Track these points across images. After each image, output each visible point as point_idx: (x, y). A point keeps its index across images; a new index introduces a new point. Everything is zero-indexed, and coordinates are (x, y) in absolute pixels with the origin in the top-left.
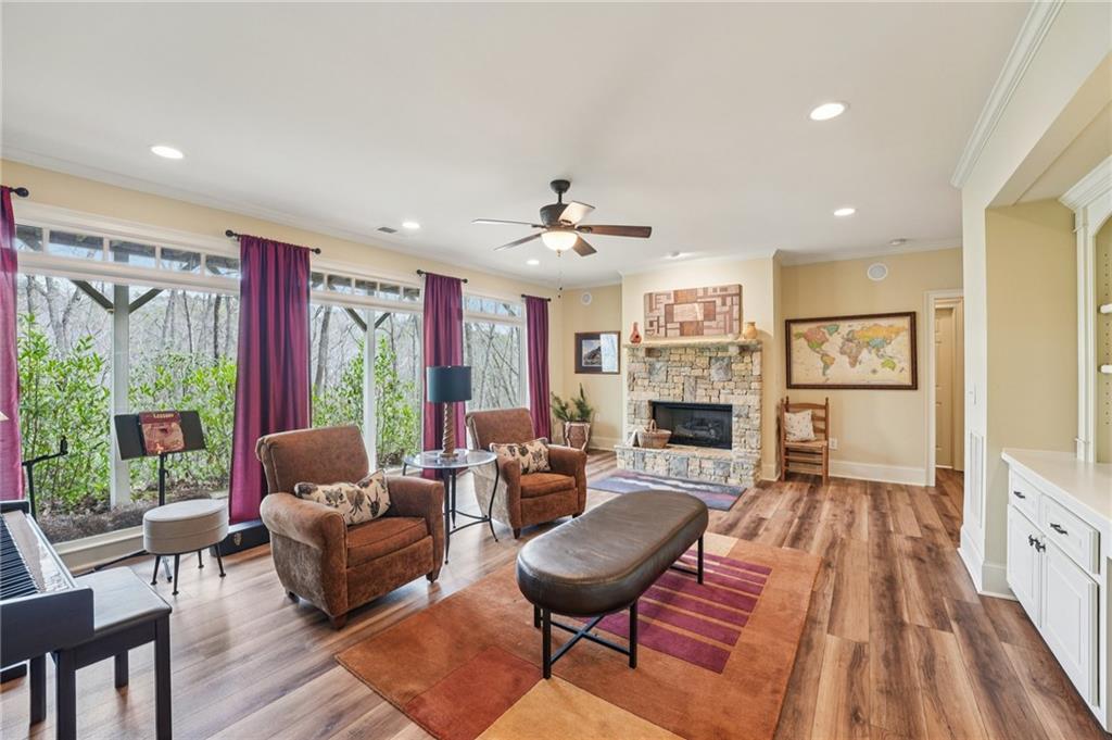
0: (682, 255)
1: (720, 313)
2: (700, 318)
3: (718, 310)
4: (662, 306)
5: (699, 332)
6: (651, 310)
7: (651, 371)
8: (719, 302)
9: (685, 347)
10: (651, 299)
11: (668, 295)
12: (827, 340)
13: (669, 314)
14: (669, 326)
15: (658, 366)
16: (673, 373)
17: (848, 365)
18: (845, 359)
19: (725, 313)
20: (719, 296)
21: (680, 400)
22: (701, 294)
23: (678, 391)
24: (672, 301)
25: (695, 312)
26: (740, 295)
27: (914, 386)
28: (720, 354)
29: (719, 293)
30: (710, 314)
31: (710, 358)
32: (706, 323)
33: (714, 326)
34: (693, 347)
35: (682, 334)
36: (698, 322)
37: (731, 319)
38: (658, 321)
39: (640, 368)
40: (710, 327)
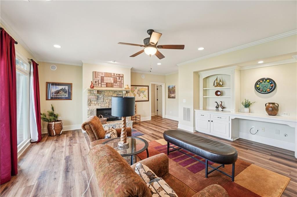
0: (115, 62)
1: (118, 81)
2: (112, 82)
3: (118, 80)
4: (100, 77)
5: (112, 86)
6: (96, 77)
7: (98, 98)
8: (118, 78)
9: (110, 91)
10: (95, 74)
11: (102, 73)
12: (135, 91)
13: (102, 79)
14: (102, 83)
15: (100, 96)
16: (106, 99)
17: (138, 96)
18: (138, 95)
19: (120, 82)
20: (118, 76)
21: (108, 108)
22: (113, 75)
23: (107, 105)
24: (103, 76)
25: (111, 80)
26: (123, 77)
27: (148, 101)
28: (120, 93)
29: (118, 75)
30: (115, 81)
31: (117, 94)
32: (114, 84)
33: (117, 85)
34: (112, 91)
35: (107, 87)
36: (112, 83)
37: (121, 84)
38: (98, 81)
39: (93, 97)
40: (115, 85)
